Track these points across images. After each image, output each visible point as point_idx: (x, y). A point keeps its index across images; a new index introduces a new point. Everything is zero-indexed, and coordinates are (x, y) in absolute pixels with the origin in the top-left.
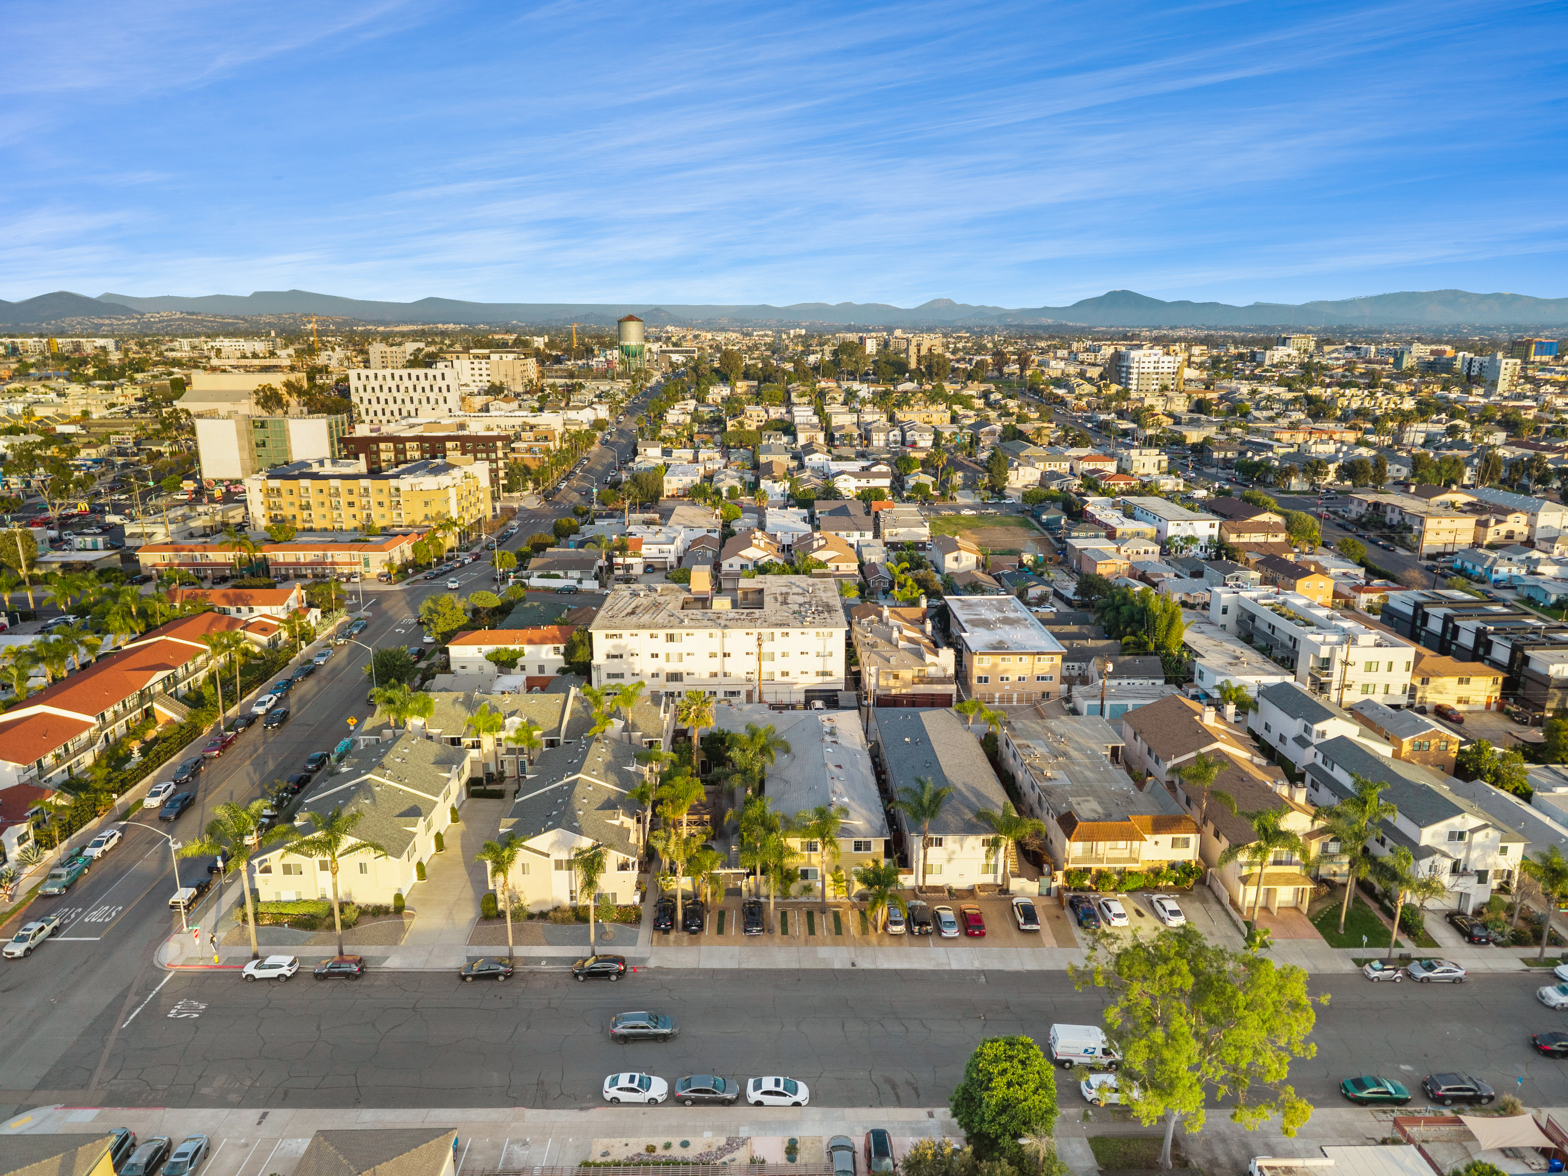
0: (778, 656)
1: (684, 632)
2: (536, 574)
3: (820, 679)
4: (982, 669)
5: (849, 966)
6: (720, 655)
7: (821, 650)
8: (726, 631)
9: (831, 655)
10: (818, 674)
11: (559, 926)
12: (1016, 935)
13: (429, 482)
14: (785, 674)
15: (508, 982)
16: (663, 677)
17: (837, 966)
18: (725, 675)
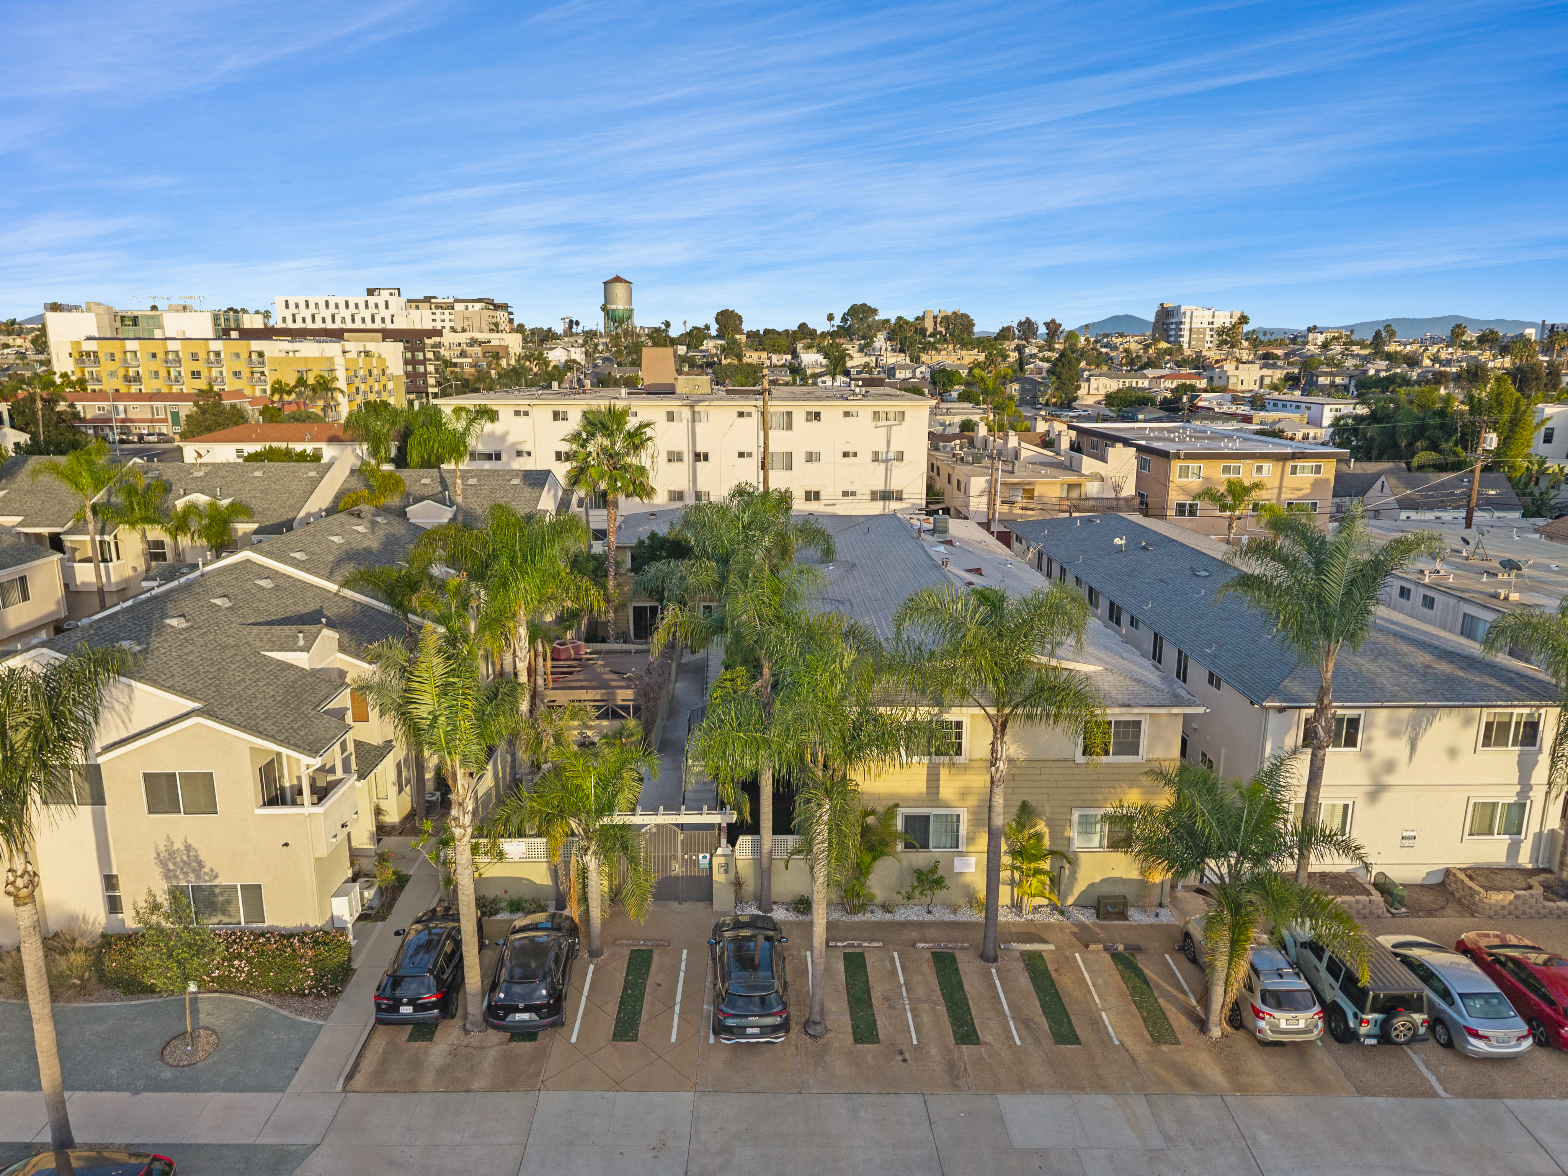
0: (799, 459)
3: (879, 505)
4: (1183, 490)
6: (688, 457)
7: (882, 448)
8: (702, 409)
10: (875, 496)
14: (812, 496)
18: (697, 496)
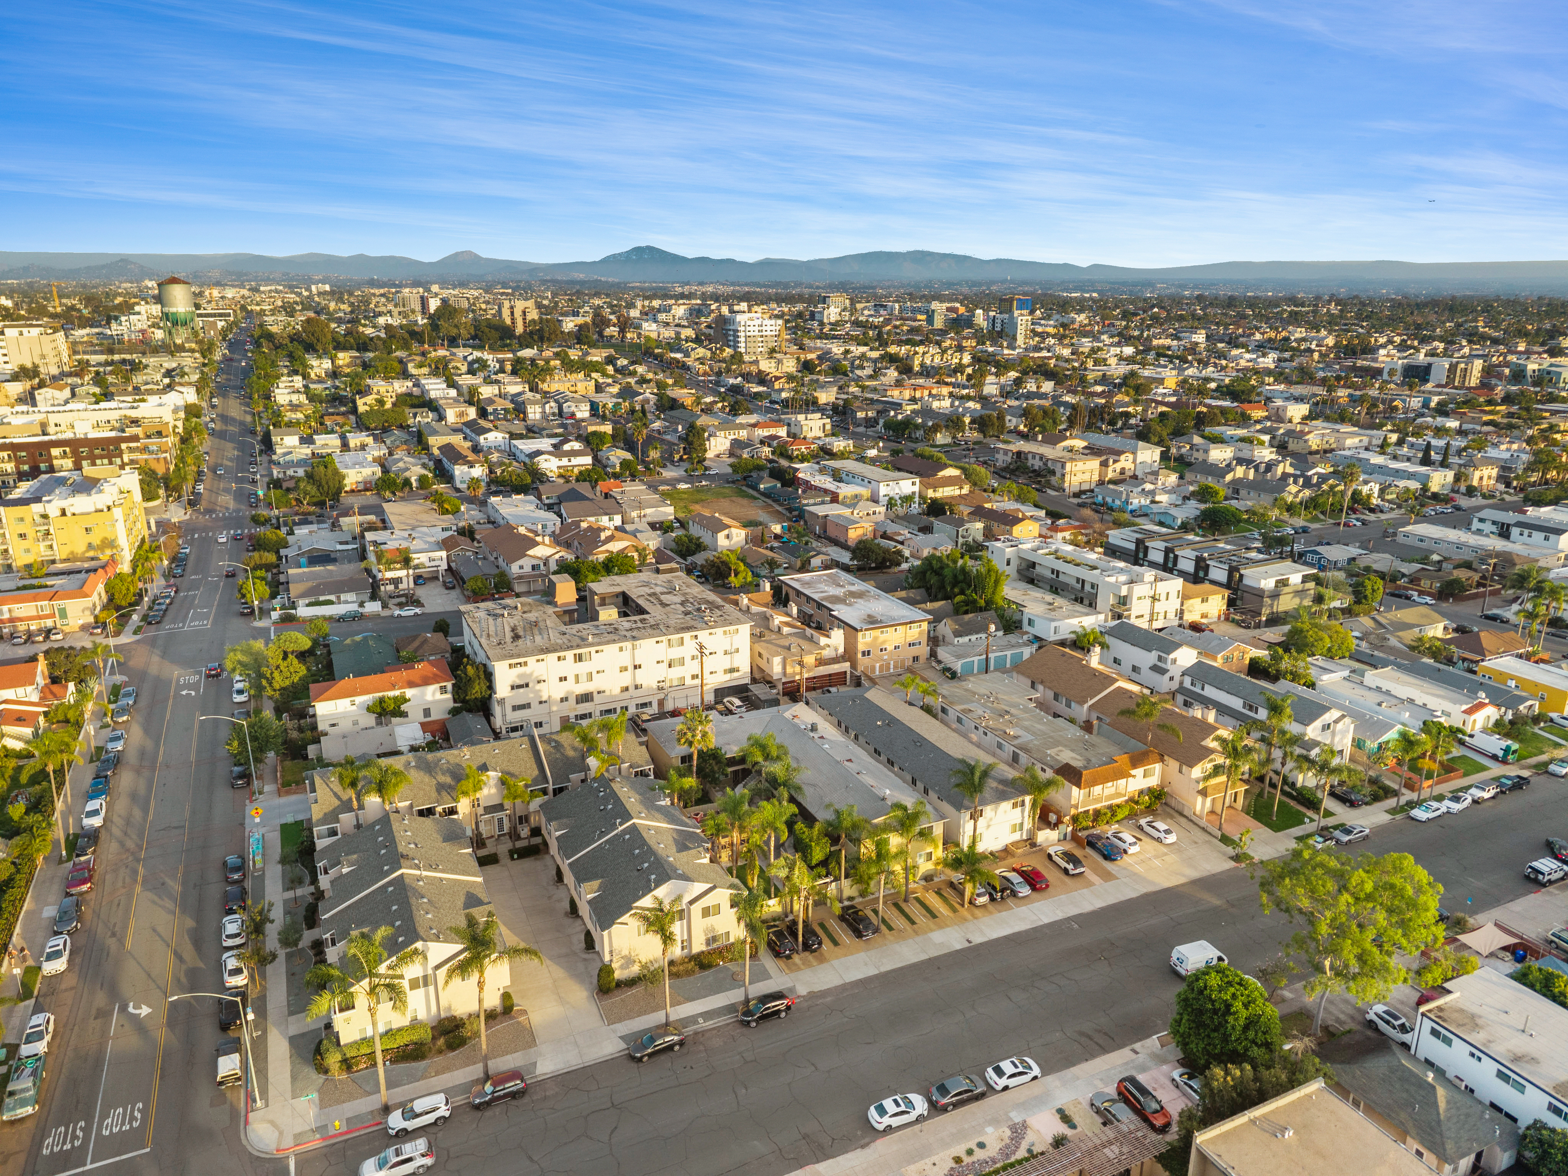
0: (687, 660)
1: (593, 649)
2: (301, 602)
3: (728, 677)
4: (865, 644)
5: (967, 945)
6: (630, 668)
7: (728, 648)
8: (638, 643)
9: (737, 651)
10: (726, 672)
11: (685, 979)
12: (1066, 879)
13: (81, 503)
14: (695, 677)
15: (685, 1050)
16: (572, 700)
17: (958, 947)
18: (636, 687)
